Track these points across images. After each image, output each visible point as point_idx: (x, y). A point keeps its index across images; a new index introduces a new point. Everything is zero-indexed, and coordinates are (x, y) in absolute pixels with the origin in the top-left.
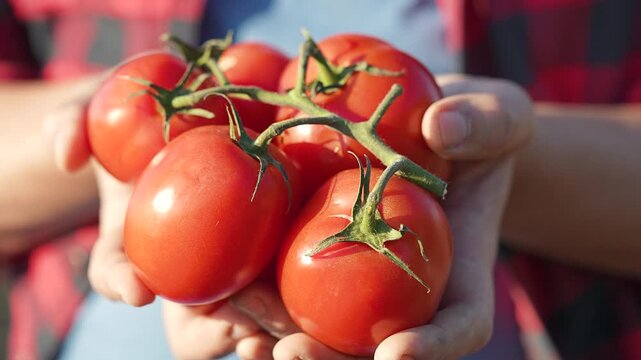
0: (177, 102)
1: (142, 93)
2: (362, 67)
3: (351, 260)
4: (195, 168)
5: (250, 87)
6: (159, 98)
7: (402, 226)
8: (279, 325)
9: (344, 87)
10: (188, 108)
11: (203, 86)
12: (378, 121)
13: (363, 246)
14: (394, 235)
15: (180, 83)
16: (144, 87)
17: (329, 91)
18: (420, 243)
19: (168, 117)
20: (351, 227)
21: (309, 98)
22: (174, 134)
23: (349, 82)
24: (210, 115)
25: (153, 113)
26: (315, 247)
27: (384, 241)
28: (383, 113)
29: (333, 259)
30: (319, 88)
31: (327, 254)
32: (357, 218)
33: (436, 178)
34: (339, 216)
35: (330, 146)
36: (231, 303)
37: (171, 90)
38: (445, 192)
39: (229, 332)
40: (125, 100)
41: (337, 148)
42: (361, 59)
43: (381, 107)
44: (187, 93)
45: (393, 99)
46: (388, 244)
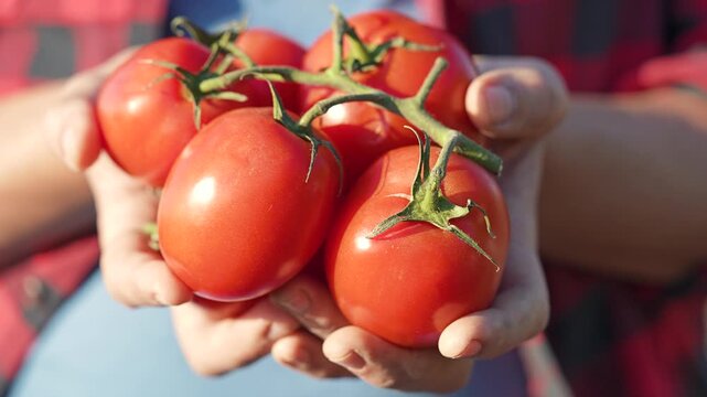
0: (205, 86)
1: (168, 76)
2: (398, 42)
3: (415, 240)
4: (244, 149)
5: (282, 67)
6: (185, 82)
7: (469, 201)
8: (322, 321)
9: (379, 65)
10: (216, 91)
11: (231, 68)
12: (427, 95)
13: (426, 225)
14: (459, 211)
15: (206, 65)
16: (170, 71)
17: (365, 69)
18: (486, 218)
19: (197, 102)
20: (411, 205)
21: (347, 75)
22: (206, 120)
23: (386, 59)
24: (242, 98)
25: (179, 98)
26: (377, 227)
27: (448, 218)
28: (431, 87)
29: (398, 240)
30: (356, 67)
31: (390, 235)
32: (417, 196)
33: (491, 154)
34: (397, 195)
35: (370, 126)
36: (272, 300)
37: (196, 73)
38: (501, 168)
39: (266, 332)
40: (150, 85)
41: (379, 128)
42: (395, 35)
43: (428, 81)
44: (215, 76)
45: (439, 73)
46: (452, 221)
